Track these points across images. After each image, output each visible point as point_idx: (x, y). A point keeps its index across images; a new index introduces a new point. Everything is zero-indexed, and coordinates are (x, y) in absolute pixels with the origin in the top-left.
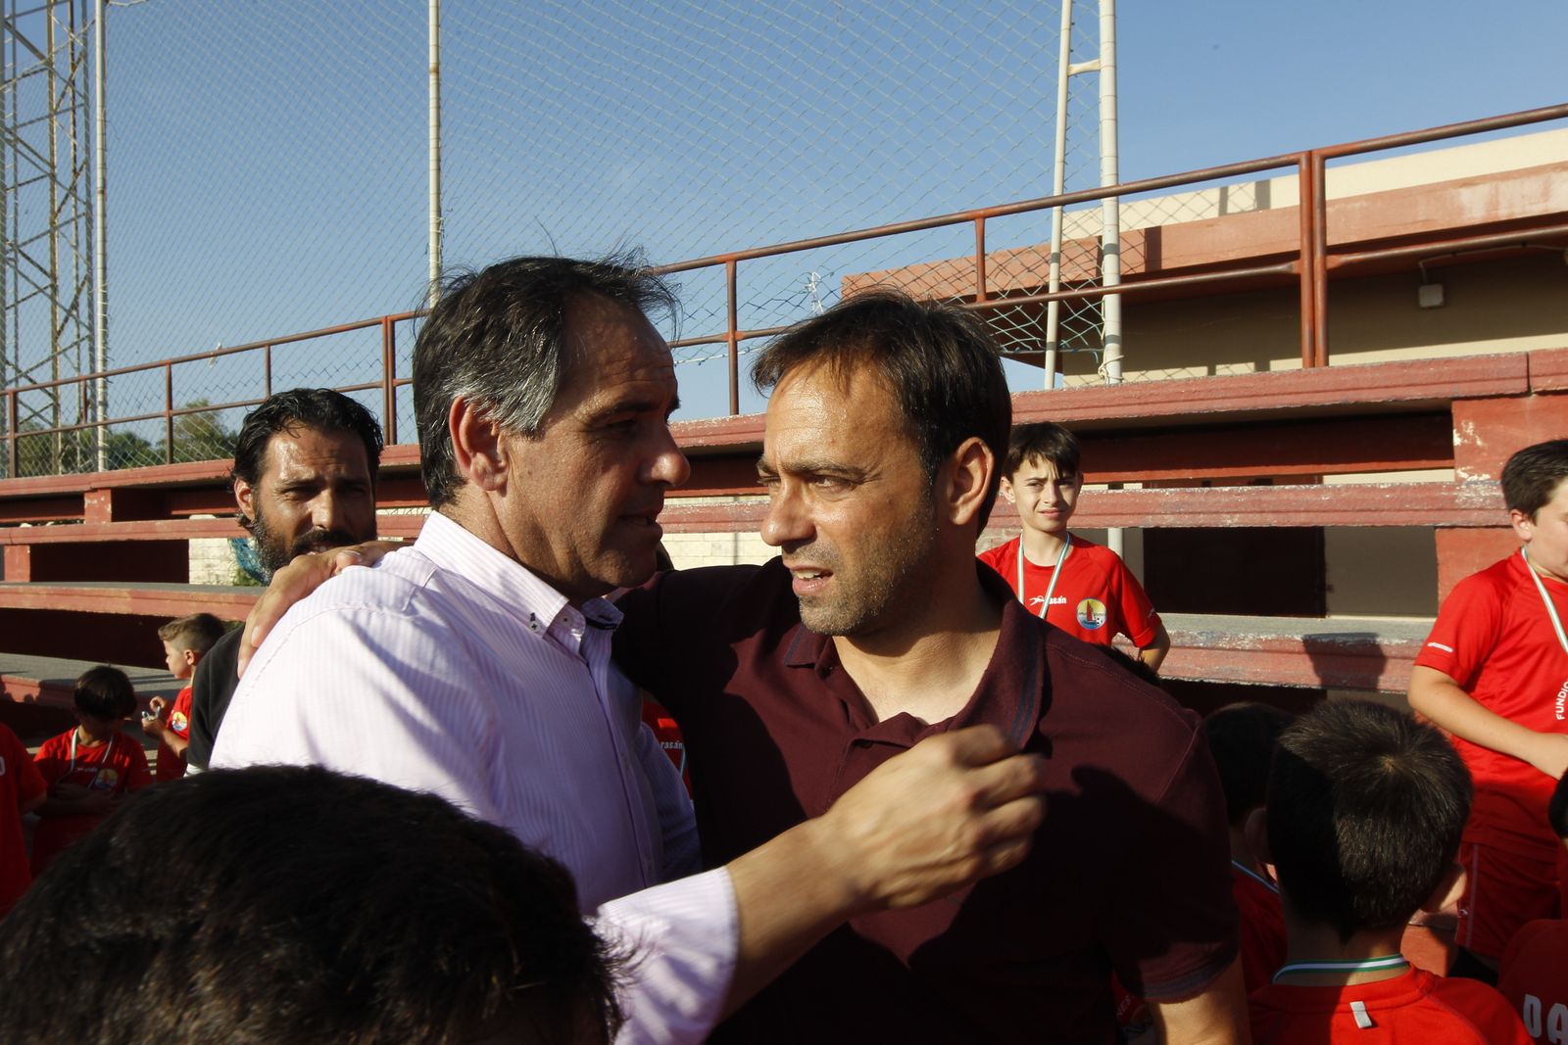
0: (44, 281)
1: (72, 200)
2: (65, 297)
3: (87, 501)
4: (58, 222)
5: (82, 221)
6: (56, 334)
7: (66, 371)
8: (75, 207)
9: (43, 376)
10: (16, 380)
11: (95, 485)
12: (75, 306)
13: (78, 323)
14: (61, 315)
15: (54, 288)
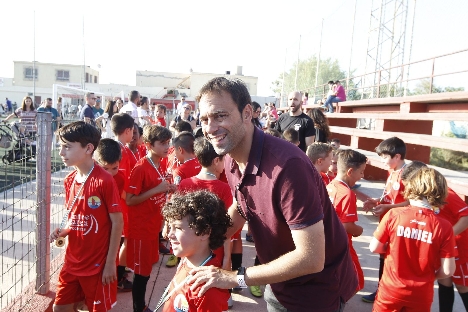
0: (391, 35)
1: (402, 6)
2: (396, 40)
3: (401, 106)
4: (396, 15)
5: (404, 13)
6: (392, 53)
7: (394, 64)
8: (403, 8)
9: (387, 67)
10: (379, 68)
11: (405, 101)
12: (399, 42)
13: (399, 48)
14: (394, 45)
15: (393, 37)
